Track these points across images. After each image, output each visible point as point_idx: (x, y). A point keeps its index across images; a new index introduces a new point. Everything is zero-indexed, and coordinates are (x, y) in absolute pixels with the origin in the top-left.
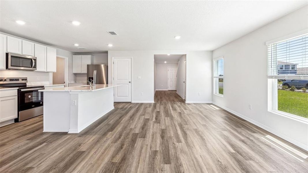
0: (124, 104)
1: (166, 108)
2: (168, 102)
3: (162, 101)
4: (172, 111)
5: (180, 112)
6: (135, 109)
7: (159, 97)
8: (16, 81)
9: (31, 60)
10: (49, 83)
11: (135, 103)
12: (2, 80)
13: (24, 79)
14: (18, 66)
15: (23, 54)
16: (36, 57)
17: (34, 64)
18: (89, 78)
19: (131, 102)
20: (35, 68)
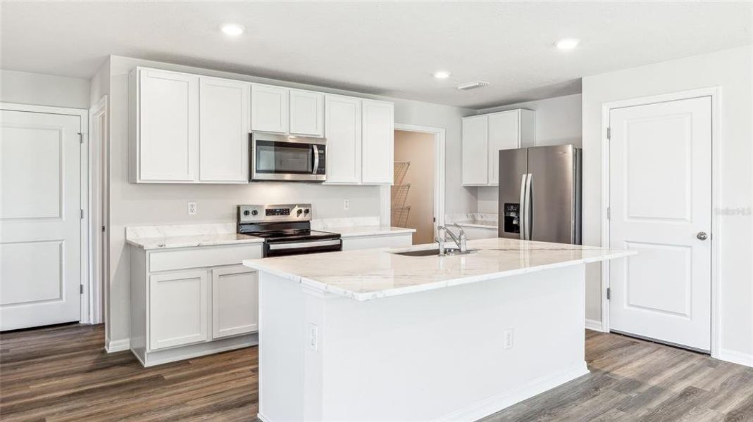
8: (282, 214)
9: (311, 150)
10: (378, 223)
11: (733, 365)
12: (247, 213)
13: (303, 209)
14: (276, 172)
15: (292, 134)
16: (324, 139)
17: (317, 161)
18: (507, 205)
19: (710, 355)
20: (323, 173)
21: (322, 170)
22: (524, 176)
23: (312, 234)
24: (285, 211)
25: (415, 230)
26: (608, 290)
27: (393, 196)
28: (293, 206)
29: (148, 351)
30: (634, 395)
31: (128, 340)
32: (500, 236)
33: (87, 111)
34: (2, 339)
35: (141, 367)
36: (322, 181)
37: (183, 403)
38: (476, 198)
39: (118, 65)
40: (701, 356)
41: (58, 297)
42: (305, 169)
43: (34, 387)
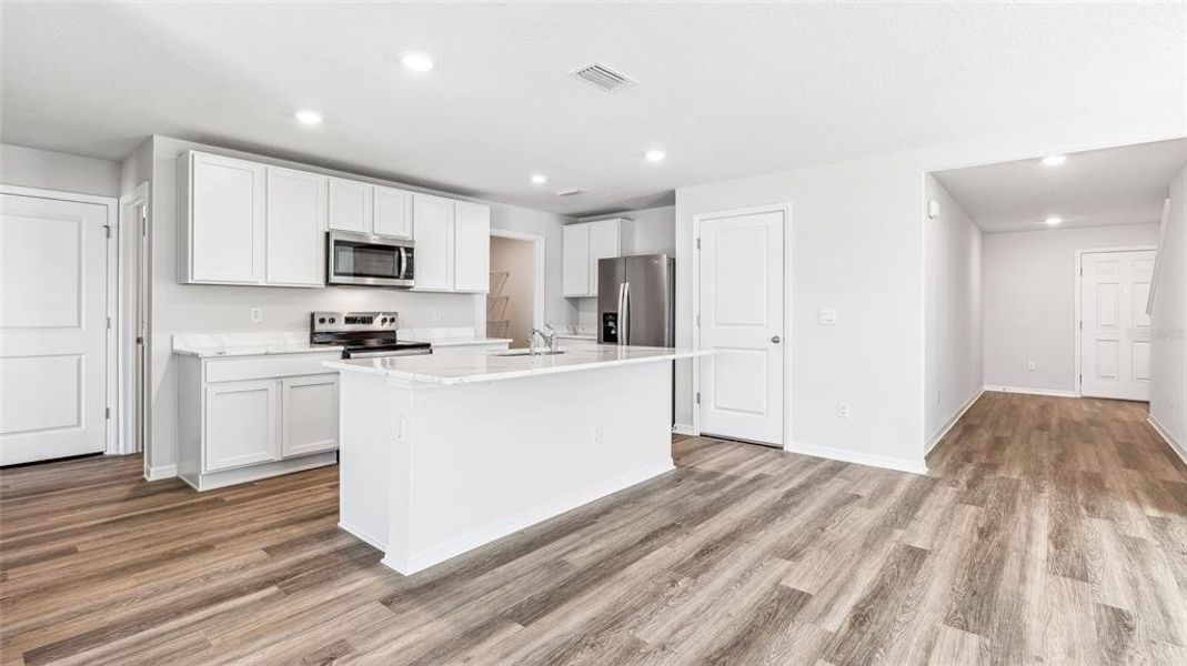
0: (743, 451)
1: (996, 538)
2: (1040, 490)
3: (994, 467)
4: (1038, 575)
5: (1126, 604)
6: (775, 491)
7: (984, 437)
8: (364, 322)
9: (397, 253)
10: (473, 334)
11: (800, 455)
12: (322, 321)
13: (388, 318)
14: (355, 275)
15: (376, 235)
16: (413, 242)
17: (404, 265)
18: (606, 315)
19: (782, 448)
20: (411, 278)
21: (410, 275)
22: (622, 285)
23: (398, 343)
24: (368, 320)
25: (511, 341)
26: (699, 395)
27: (489, 311)
28: (378, 314)
29: (203, 472)
30: (711, 482)
31: (174, 466)
32: (599, 342)
33: (116, 200)
34: (3, 475)
35: (195, 491)
36: (409, 287)
37: (251, 520)
38: (577, 309)
39: (163, 147)
40: (774, 450)
41: (76, 423)
42: (390, 273)
43: (52, 520)
